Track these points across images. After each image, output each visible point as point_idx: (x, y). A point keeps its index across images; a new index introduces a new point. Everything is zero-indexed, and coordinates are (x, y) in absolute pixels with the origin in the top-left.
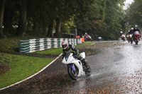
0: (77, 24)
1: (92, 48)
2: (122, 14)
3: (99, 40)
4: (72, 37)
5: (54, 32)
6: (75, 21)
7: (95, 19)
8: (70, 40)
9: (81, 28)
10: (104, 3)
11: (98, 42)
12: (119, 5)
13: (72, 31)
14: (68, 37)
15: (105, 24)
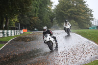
0: (20, 20)
1: (30, 36)
2: (51, 12)
3: (35, 31)
4: (17, 29)
5: (4, 26)
6: (18, 18)
7: (32, 16)
8: (15, 31)
9: (22, 22)
10: (38, 5)
11: (34, 32)
12: (49, 6)
13: (17, 25)
14: (14, 29)
15: (39, 19)
